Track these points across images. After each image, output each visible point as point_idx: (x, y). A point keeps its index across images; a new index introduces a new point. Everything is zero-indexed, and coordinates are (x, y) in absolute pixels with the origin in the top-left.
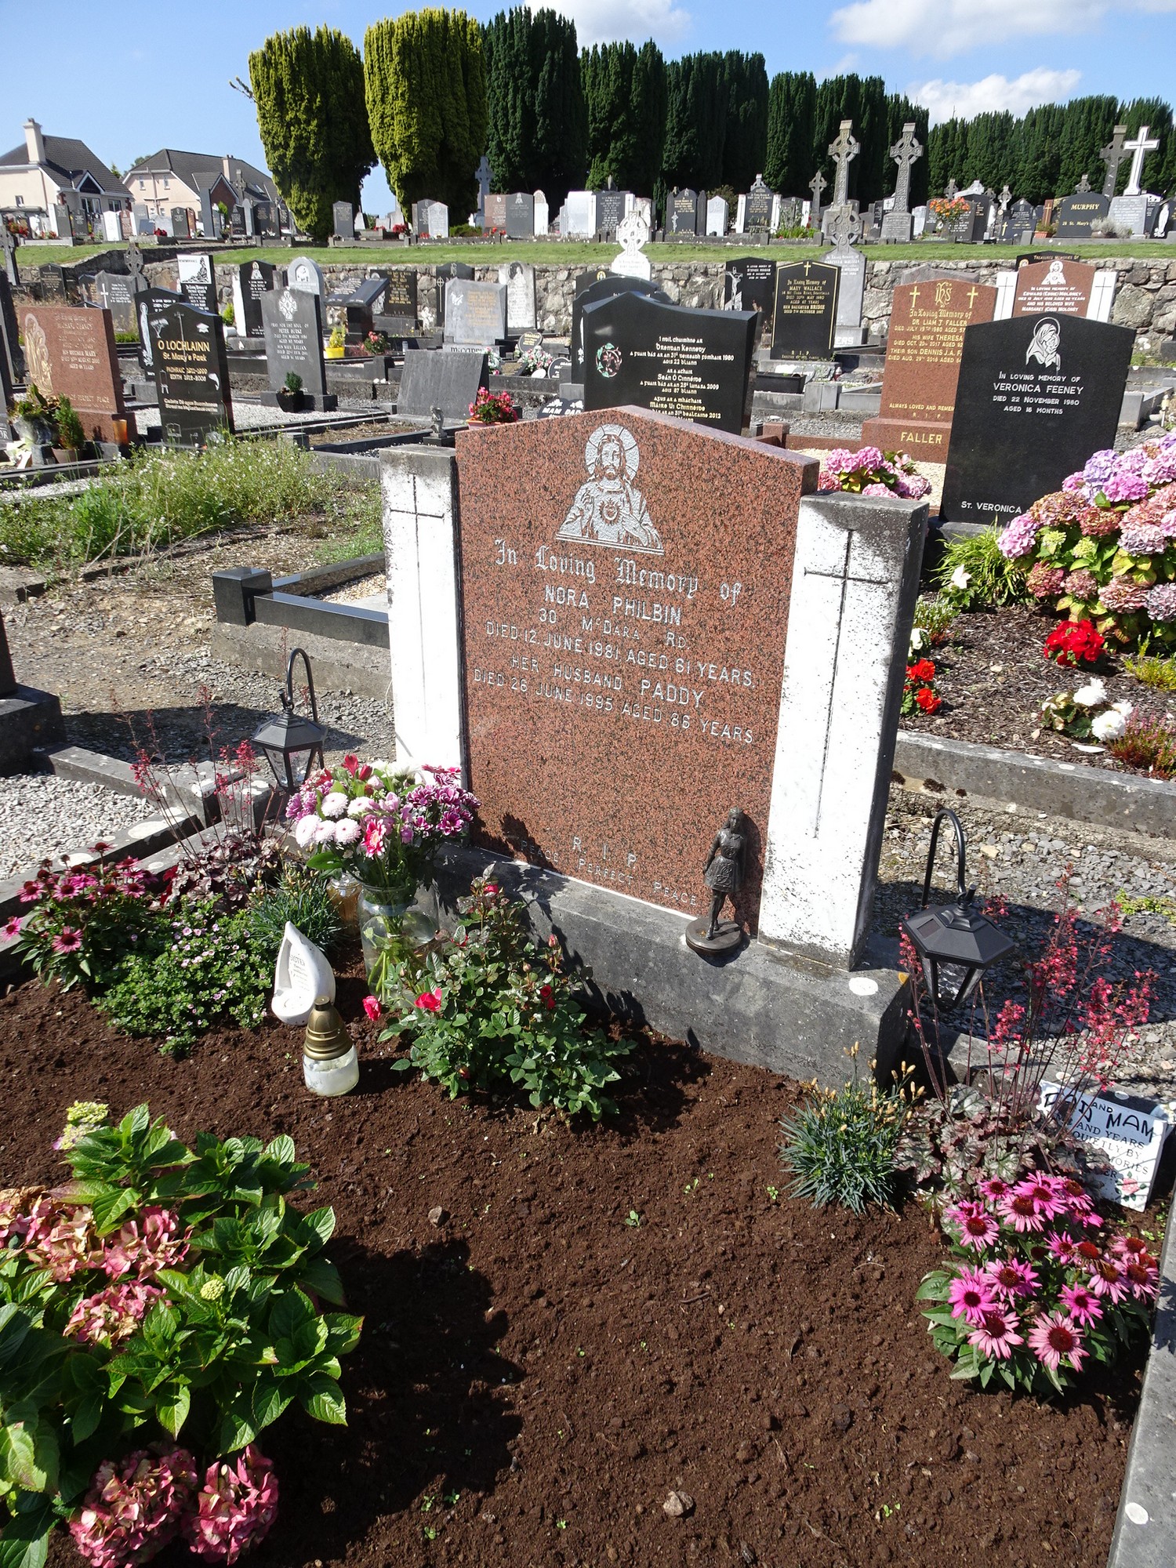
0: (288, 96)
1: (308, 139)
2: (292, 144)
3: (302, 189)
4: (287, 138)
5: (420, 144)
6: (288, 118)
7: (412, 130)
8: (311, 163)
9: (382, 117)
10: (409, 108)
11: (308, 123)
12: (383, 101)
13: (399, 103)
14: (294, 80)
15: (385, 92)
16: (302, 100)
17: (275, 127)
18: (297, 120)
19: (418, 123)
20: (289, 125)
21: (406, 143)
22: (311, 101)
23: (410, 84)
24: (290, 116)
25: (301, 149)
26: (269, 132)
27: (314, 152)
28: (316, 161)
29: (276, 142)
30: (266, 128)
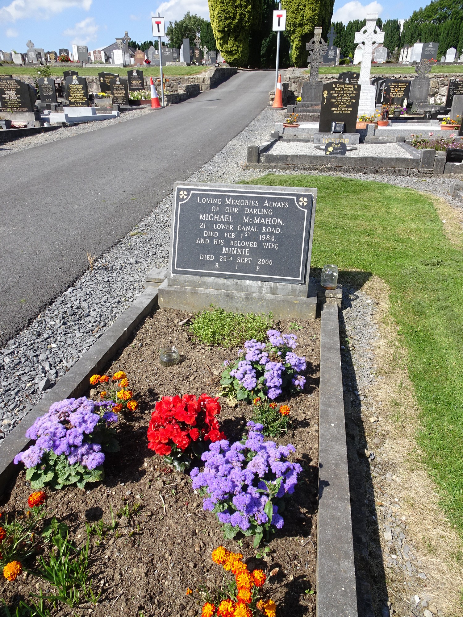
1: (245, 15)
2: (238, 17)
3: (235, 40)
4: (235, 14)
5: (318, 19)
6: (236, 4)
7: (316, 12)
8: (243, 27)
9: (298, 6)
11: (246, 7)
17: (229, 8)
18: (240, 6)
19: (319, 9)
20: (236, 7)
25: (241, 20)
26: (224, 11)
27: (246, 22)
28: (247, 26)
29: (228, 16)
30: (222, 9)
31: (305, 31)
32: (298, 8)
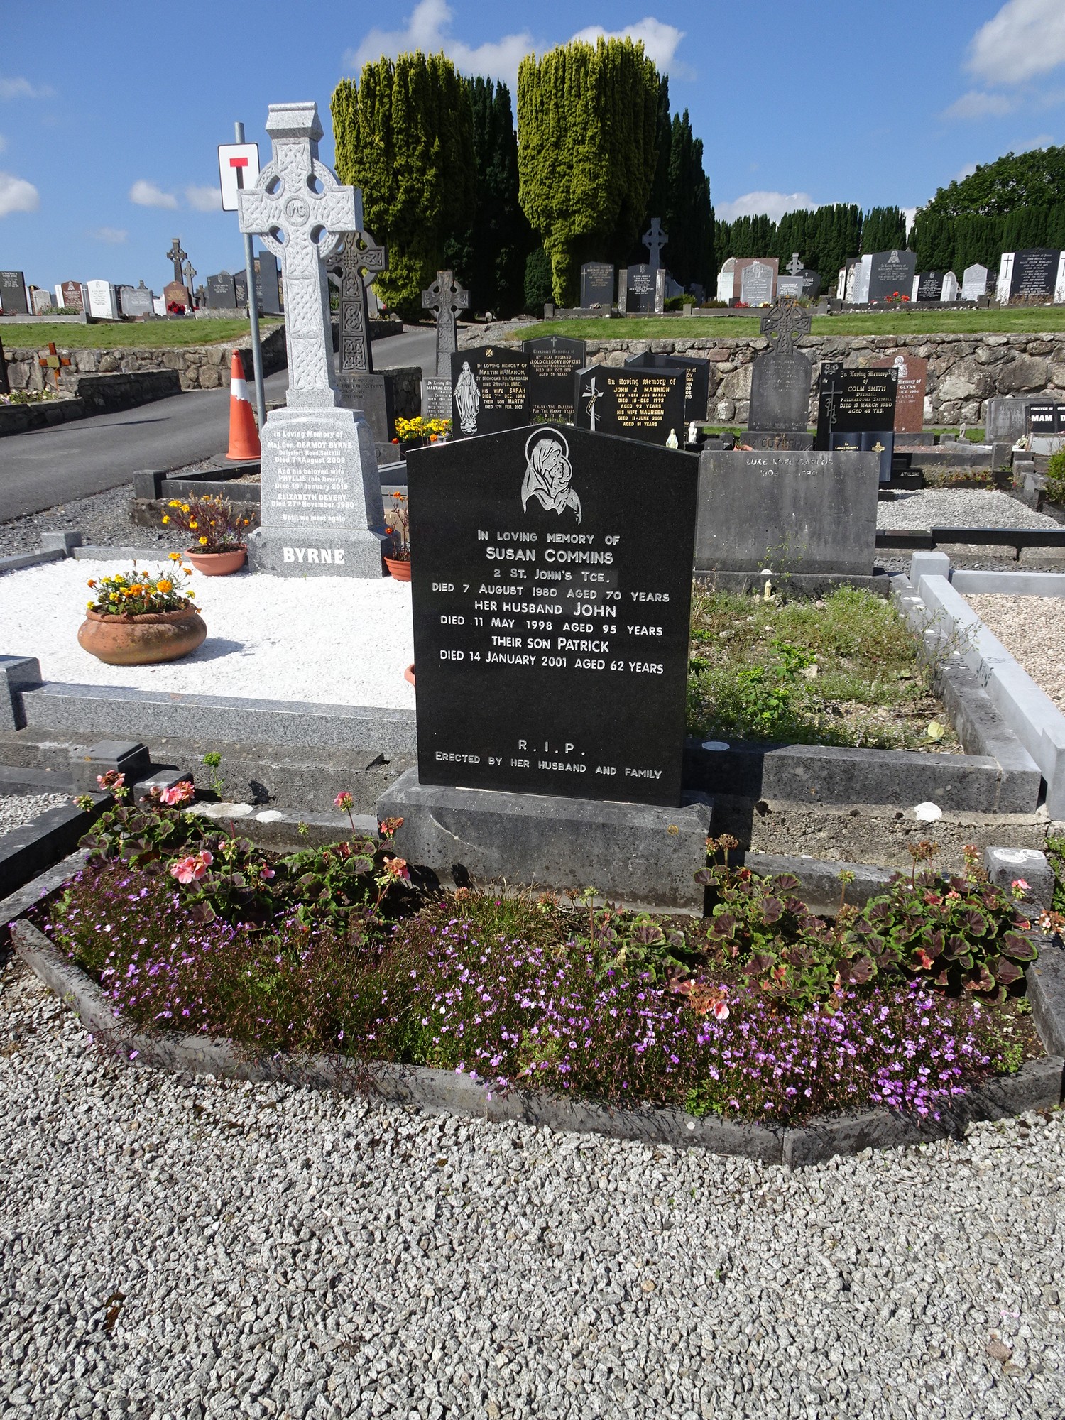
0: (398, 139)
1: (421, 192)
2: (401, 196)
3: (402, 254)
4: (393, 190)
5: (607, 199)
6: (396, 164)
7: (601, 181)
8: (419, 221)
9: (553, 166)
10: (598, 156)
11: (422, 171)
12: (557, 145)
13: (583, 149)
14: (409, 117)
15: (562, 132)
16: (418, 142)
17: (377, 175)
18: (407, 169)
19: (607, 173)
20: (397, 173)
21: (589, 200)
22: (429, 144)
23: (604, 125)
24: (399, 162)
25: (410, 203)
26: (365, 182)
27: (426, 209)
28: (428, 219)
29: (375, 194)
30: (360, 177)
31: (577, 229)
32: (552, 172)
